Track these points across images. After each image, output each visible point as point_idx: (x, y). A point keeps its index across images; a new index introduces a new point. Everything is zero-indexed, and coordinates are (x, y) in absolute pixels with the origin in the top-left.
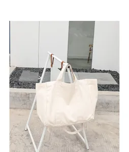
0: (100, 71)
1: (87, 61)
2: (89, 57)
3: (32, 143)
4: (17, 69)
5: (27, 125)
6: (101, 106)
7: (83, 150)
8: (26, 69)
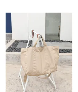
0: (65, 41)
1: (58, 36)
2: (59, 34)
3: (22, 85)
4: (16, 41)
5: (20, 74)
6: (65, 62)
7: (53, 89)
8: (21, 41)
